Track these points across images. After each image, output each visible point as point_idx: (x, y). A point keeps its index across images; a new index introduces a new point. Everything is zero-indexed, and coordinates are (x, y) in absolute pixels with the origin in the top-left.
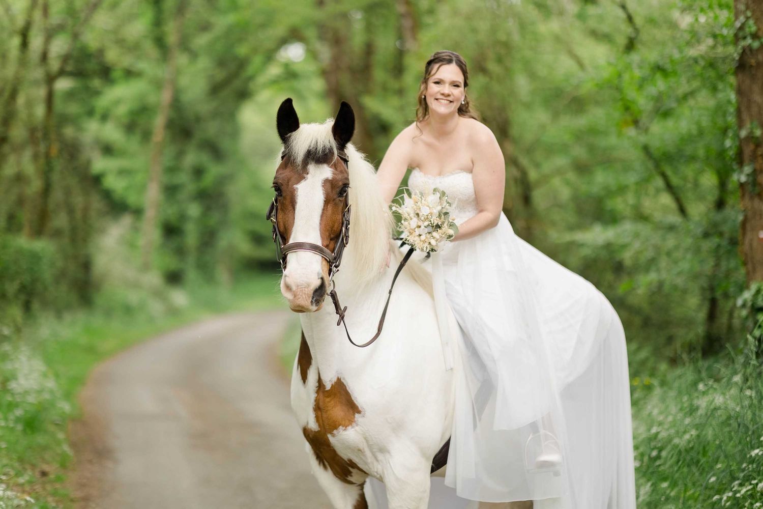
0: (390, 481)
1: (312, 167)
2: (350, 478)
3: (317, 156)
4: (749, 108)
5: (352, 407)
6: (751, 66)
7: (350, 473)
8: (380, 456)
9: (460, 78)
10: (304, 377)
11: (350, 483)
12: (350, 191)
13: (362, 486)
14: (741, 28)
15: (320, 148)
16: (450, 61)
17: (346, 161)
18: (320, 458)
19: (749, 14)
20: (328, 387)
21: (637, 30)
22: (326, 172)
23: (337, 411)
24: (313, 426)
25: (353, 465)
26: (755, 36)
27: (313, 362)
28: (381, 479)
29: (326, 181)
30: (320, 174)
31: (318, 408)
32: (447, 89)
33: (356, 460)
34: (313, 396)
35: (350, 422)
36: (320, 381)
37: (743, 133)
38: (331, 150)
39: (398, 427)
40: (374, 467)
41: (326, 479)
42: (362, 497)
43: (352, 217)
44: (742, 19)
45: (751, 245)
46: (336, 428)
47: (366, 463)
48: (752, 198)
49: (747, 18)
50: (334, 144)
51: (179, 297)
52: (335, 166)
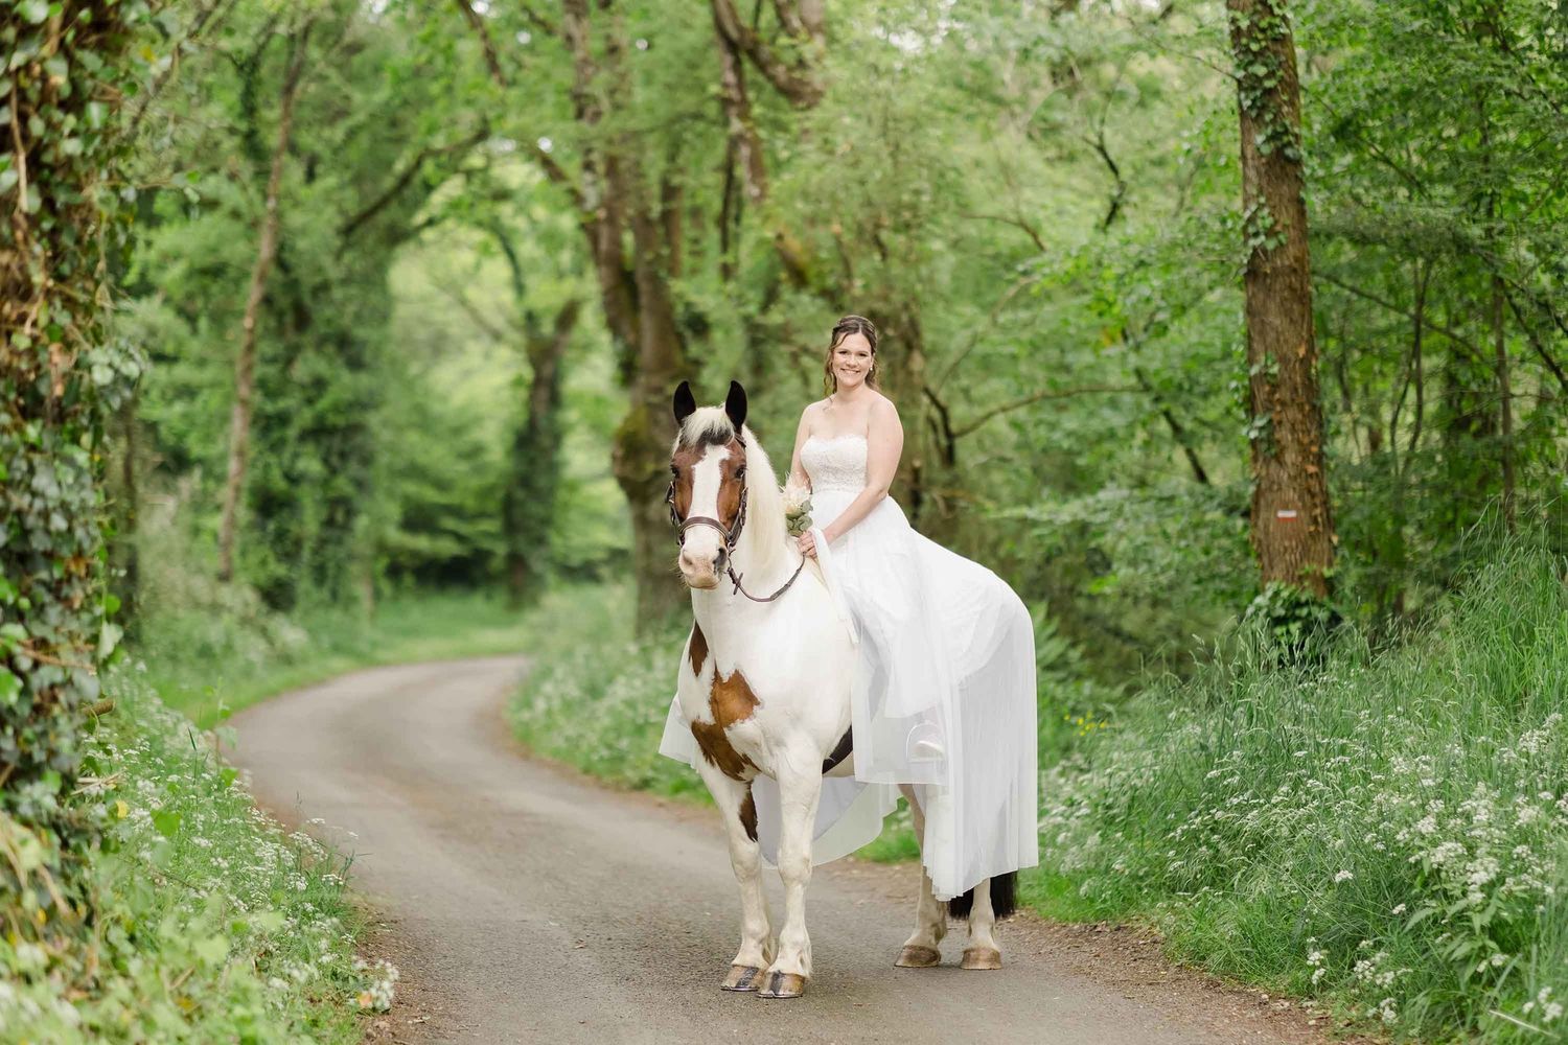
0: (785, 776)
1: (708, 448)
2: (741, 775)
3: (712, 438)
4: (1262, 333)
5: (750, 700)
6: (1266, 274)
7: (742, 769)
8: (776, 751)
9: (867, 348)
10: (697, 669)
11: (740, 779)
12: (748, 474)
13: (749, 784)
14: (1251, 220)
15: (716, 429)
16: (856, 330)
17: (744, 446)
18: (708, 752)
19: (1262, 200)
20: (725, 679)
21: (1122, 186)
22: (723, 452)
23: (733, 704)
24: (707, 717)
25: (747, 760)
26: (1270, 233)
27: (709, 654)
28: (774, 777)
29: (723, 462)
30: (717, 454)
31: (714, 702)
32: (853, 360)
33: (750, 754)
34: (708, 689)
35: (748, 714)
36: (716, 673)
37: (1254, 370)
38: (727, 433)
39: (797, 719)
40: (768, 762)
41: (713, 776)
42: (750, 796)
43: (749, 500)
44: (1253, 207)
45: (1266, 527)
46: (733, 721)
47: (761, 758)
48: (1267, 462)
49: (1261, 207)
50: (731, 426)
51: (290, 632)
52: (732, 447)
